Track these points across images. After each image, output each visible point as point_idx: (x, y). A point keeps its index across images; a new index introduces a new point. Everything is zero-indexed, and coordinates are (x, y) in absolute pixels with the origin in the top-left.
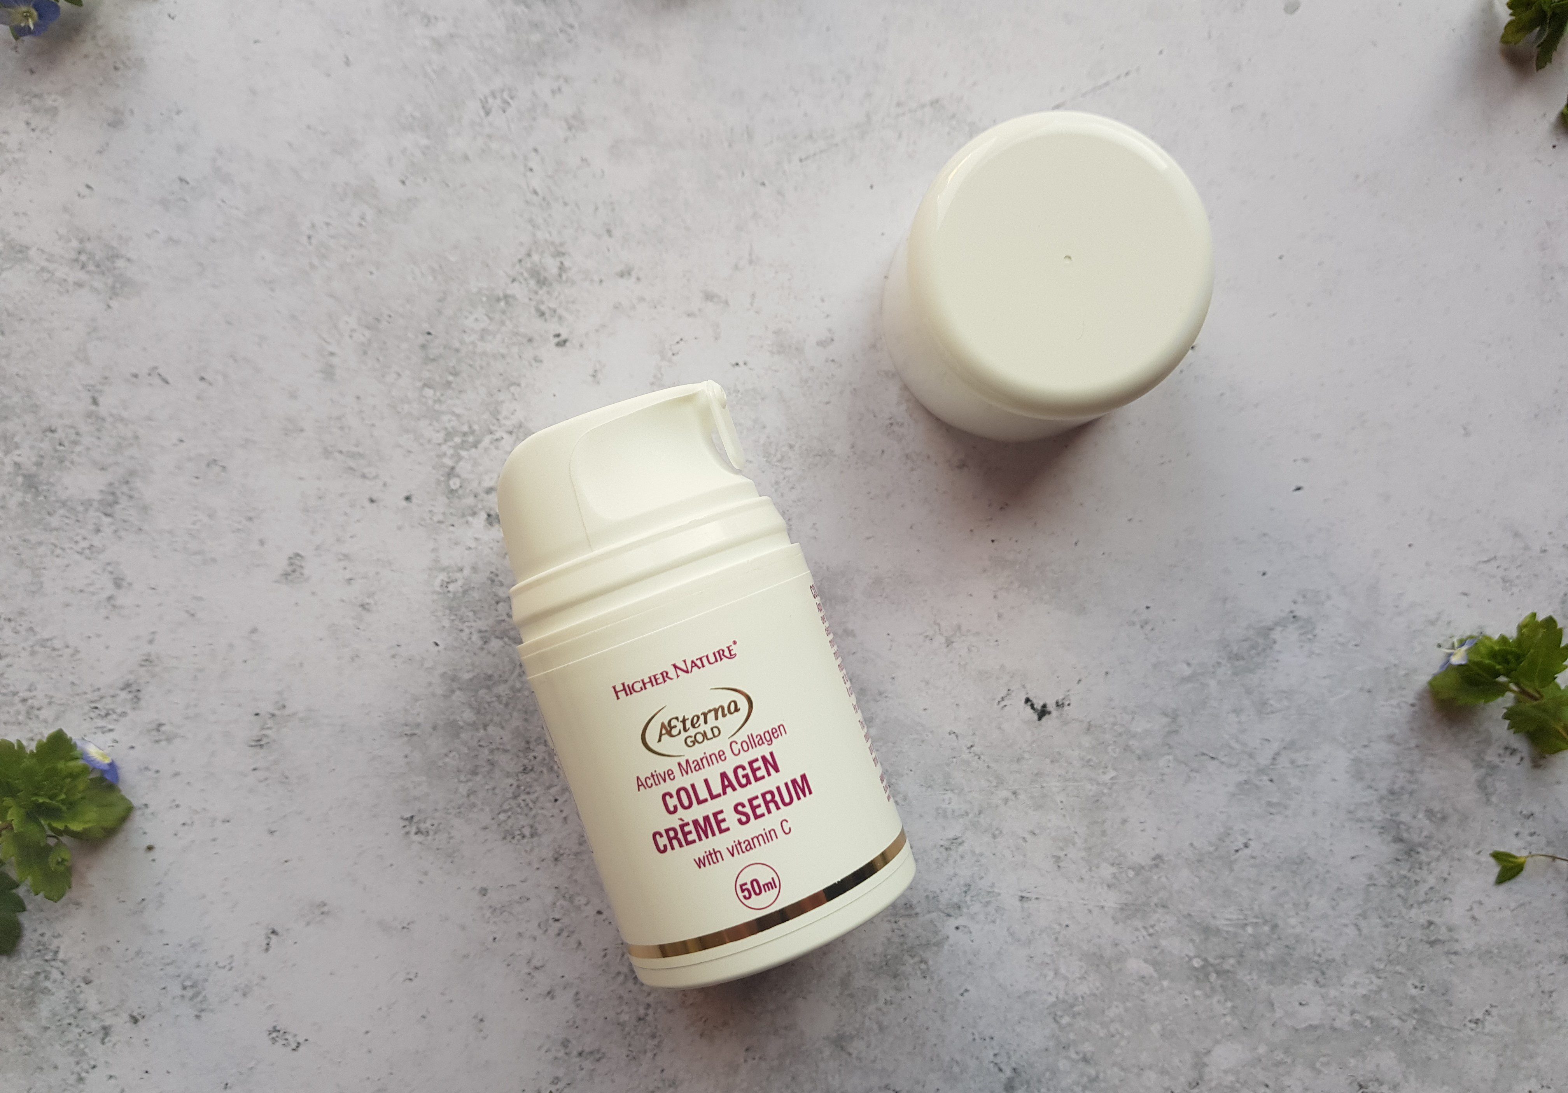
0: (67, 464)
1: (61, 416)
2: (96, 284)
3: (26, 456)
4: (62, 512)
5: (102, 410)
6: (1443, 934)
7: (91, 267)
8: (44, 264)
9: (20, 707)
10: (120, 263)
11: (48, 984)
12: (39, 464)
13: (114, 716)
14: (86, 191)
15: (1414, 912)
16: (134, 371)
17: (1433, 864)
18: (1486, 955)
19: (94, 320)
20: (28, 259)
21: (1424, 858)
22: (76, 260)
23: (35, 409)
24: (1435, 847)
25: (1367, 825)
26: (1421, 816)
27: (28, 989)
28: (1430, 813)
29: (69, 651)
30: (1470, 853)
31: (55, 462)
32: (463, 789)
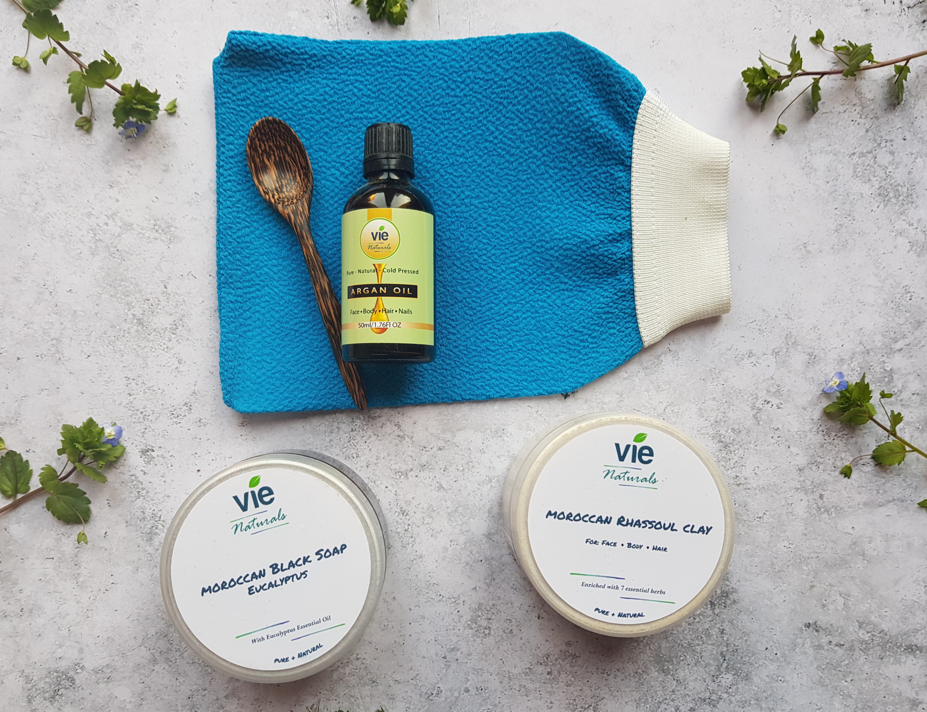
0: (155, 313)
1: (151, 294)
2: (162, 238)
3: (137, 311)
4: (154, 333)
5: (169, 291)
6: (742, 481)
7: (160, 231)
8: (140, 231)
9: (140, 415)
10: (172, 229)
11: (157, 531)
12: (143, 314)
13: (181, 417)
14: (156, 200)
15: (729, 472)
16: (181, 274)
17: (736, 452)
18: (762, 489)
19: (163, 253)
20: (133, 229)
21: (732, 449)
22: (154, 229)
23: (140, 291)
24: (737, 444)
25: (706, 436)
26: (729, 431)
27: (148, 534)
28: (733, 430)
29: (161, 391)
30: (752, 446)
31: (150, 313)
32: (327, 439)
